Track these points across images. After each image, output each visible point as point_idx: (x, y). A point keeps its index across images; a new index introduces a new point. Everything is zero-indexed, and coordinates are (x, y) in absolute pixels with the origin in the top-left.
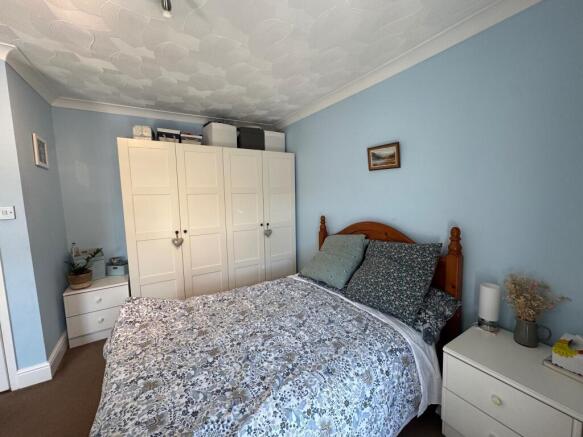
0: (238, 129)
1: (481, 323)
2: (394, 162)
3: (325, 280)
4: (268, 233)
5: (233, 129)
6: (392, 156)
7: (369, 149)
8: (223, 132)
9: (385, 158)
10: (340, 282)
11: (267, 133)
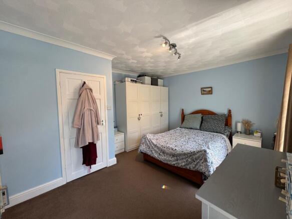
0: (152, 79)
1: (238, 132)
2: (210, 92)
3: (192, 127)
4: (161, 116)
5: (150, 78)
6: (210, 91)
7: (202, 88)
8: (148, 79)
9: (207, 91)
10: (198, 127)
11: (159, 80)
